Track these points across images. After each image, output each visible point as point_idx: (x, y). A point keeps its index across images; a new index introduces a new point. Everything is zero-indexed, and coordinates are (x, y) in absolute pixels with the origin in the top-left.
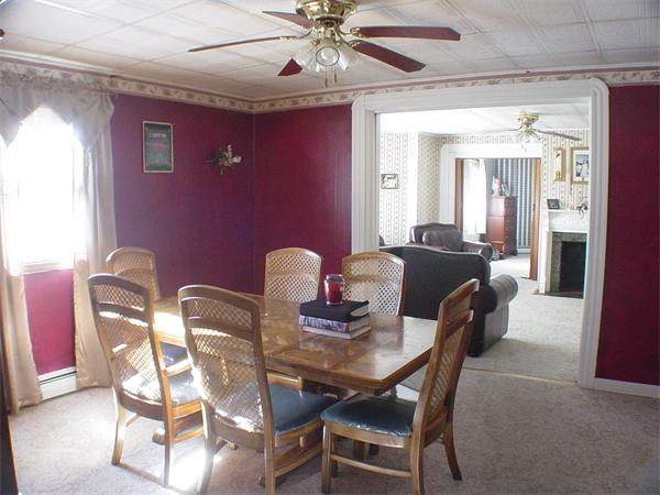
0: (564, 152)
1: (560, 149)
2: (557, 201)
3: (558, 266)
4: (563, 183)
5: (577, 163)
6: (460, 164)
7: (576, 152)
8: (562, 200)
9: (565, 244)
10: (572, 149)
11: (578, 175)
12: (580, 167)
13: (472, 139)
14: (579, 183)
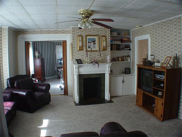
0: (82, 37)
1: (80, 36)
2: (80, 60)
3: (82, 90)
4: (82, 51)
5: (89, 42)
6: (27, 44)
7: (88, 37)
8: (82, 60)
9: (84, 79)
10: (86, 36)
11: (89, 47)
12: (90, 44)
13: (34, 32)
14: (89, 51)
